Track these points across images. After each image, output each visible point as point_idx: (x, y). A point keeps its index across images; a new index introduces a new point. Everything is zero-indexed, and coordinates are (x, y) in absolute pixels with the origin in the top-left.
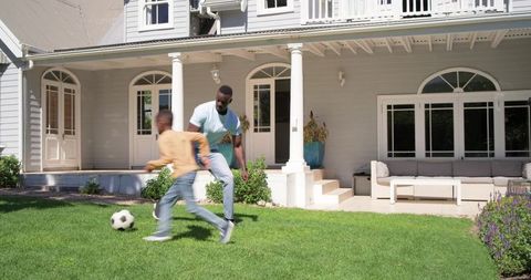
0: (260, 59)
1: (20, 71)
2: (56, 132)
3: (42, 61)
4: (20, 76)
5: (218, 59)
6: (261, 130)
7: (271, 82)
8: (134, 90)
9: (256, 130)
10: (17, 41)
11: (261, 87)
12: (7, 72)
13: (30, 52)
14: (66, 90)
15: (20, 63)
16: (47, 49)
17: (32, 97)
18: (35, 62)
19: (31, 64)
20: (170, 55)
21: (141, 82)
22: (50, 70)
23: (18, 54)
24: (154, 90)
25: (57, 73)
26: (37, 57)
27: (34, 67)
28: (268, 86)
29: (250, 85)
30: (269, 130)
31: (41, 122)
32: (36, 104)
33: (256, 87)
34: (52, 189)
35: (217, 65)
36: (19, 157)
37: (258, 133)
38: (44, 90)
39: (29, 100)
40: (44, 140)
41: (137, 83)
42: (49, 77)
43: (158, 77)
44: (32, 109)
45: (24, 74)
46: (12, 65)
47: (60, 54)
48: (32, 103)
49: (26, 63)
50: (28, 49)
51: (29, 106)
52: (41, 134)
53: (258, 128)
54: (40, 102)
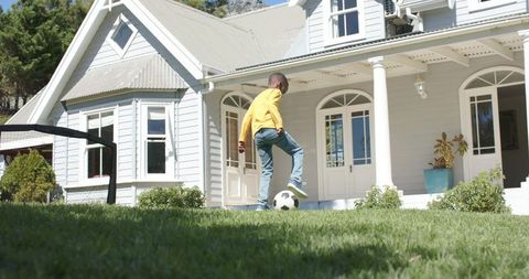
0: (475, 62)
1: (199, 96)
2: (237, 165)
3: (222, 82)
4: (200, 99)
5: (422, 69)
6: (483, 152)
7: (492, 91)
8: (321, 115)
9: (476, 152)
10: (197, 62)
11: (479, 98)
12: (185, 97)
13: (210, 74)
15: (198, 85)
16: (227, 69)
17: (212, 124)
18: (215, 84)
19: (211, 86)
20: (370, 60)
21: (329, 105)
22: (229, 95)
23: (198, 75)
24: (346, 111)
25: (236, 98)
26: (216, 78)
27: (215, 90)
28: (489, 97)
29: (465, 97)
30: (493, 151)
31: (222, 152)
32: (215, 131)
33: (472, 99)
35: (421, 76)
37: (480, 156)
38: (224, 117)
39: (209, 127)
40: (225, 173)
41: (325, 107)
42: (228, 102)
43: (350, 97)
44: (212, 137)
45: (204, 98)
46: (190, 90)
48: (212, 130)
49: (206, 86)
50: (207, 70)
51: (209, 134)
52: (222, 166)
53: (479, 149)
54: (220, 130)
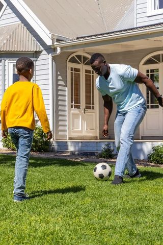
1: (50, 56)
2: (78, 107)
3: (67, 47)
10: (48, 32)
12: (41, 57)
13: (58, 40)
14: (87, 71)
15: (50, 50)
17: (60, 78)
18: (62, 48)
19: (59, 51)
22: (74, 55)
23: (49, 42)
24: (161, 68)
25: (79, 57)
26: (63, 44)
27: (61, 53)
31: (68, 98)
32: (62, 83)
34: (73, 153)
38: (69, 72)
39: (57, 80)
42: (73, 60)
44: (60, 88)
45: (54, 58)
46: (44, 52)
47: (82, 41)
48: (60, 83)
49: (55, 50)
50: (56, 38)
51: (57, 85)
52: (67, 108)
54: (66, 82)
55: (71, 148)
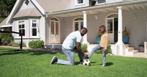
0: (109, 12)
1: (44, 18)
2: (54, 34)
3: (50, 15)
4: (44, 19)
5: (97, 13)
6: (110, 33)
7: (113, 18)
8: (74, 22)
9: (108, 33)
10: (43, 10)
11: (110, 20)
13: (47, 13)
14: (56, 23)
15: (44, 16)
16: (51, 12)
17: (48, 25)
18: (48, 15)
20: (83, 12)
21: (76, 20)
23: (44, 14)
24: (79, 22)
25: (54, 18)
26: (48, 14)
27: (48, 17)
28: (112, 20)
29: (106, 20)
30: (112, 33)
31: (50, 31)
33: (108, 20)
34: (53, 49)
35: (97, 14)
36: (44, 41)
37: (109, 34)
38: (50, 23)
40: (50, 36)
41: (75, 20)
42: (52, 19)
43: (80, 18)
44: (48, 28)
45: (45, 18)
46: (42, 17)
47: (54, 13)
49: (46, 16)
50: (46, 12)
51: (47, 27)
52: (50, 34)
53: (109, 32)
54: (49, 26)
55: (53, 47)
